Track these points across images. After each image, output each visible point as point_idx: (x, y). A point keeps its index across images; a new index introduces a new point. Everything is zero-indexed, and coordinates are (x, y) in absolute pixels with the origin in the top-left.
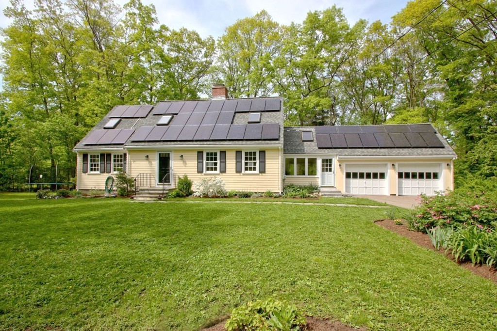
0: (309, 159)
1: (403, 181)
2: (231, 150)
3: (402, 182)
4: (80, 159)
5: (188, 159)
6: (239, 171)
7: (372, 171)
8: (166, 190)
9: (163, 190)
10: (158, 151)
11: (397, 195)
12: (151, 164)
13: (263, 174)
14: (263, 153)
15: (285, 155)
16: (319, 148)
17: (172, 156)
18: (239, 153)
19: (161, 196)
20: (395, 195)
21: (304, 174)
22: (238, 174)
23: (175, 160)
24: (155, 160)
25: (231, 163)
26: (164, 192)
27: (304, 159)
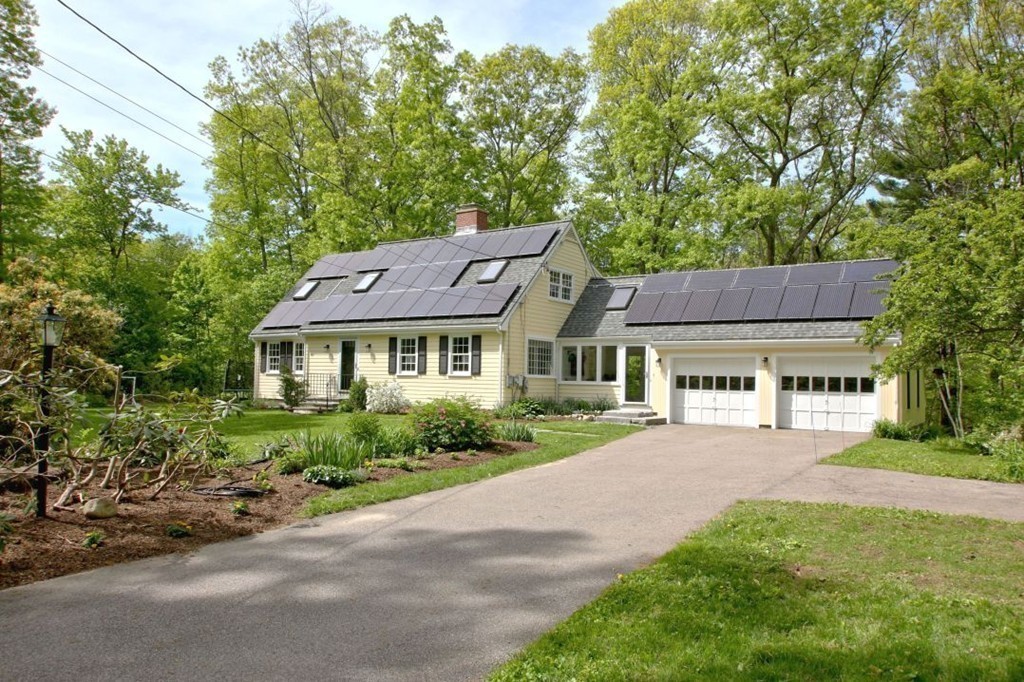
0: (603, 347)
1: (794, 396)
2: (433, 335)
3: (791, 400)
4: (257, 351)
5: (377, 352)
6: (443, 371)
7: (728, 372)
8: (334, 401)
9: (327, 400)
10: (341, 338)
11: (774, 427)
12: (332, 358)
13: (478, 378)
14: (477, 339)
15: (559, 339)
16: (628, 325)
17: (358, 346)
18: (444, 340)
19: (323, 408)
20: (769, 427)
21: (593, 379)
22: (442, 377)
23: (361, 352)
24: (336, 352)
25: (433, 358)
26: (330, 403)
27: (595, 348)
